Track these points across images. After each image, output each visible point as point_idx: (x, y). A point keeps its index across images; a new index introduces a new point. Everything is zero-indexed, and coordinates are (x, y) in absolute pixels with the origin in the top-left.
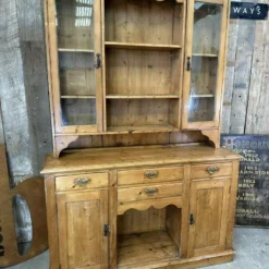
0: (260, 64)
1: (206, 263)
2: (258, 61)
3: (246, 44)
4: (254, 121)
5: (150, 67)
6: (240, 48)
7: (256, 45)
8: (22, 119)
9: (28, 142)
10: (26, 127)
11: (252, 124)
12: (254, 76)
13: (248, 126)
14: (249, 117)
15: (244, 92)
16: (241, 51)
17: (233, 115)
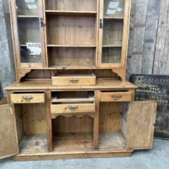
0: (165, 25)
1: (111, 155)
2: (163, 23)
3: (154, 11)
4: (160, 65)
5: (80, 27)
6: (149, 14)
7: (161, 11)
8: (7, 60)
9: (11, 74)
10: (10, 65)
11: (158, 68)
12: (160, 34)
13: (155, 69)
14: (156, 63)
15: (152, 45)
16: (150, 16)
17: (144, 61)
